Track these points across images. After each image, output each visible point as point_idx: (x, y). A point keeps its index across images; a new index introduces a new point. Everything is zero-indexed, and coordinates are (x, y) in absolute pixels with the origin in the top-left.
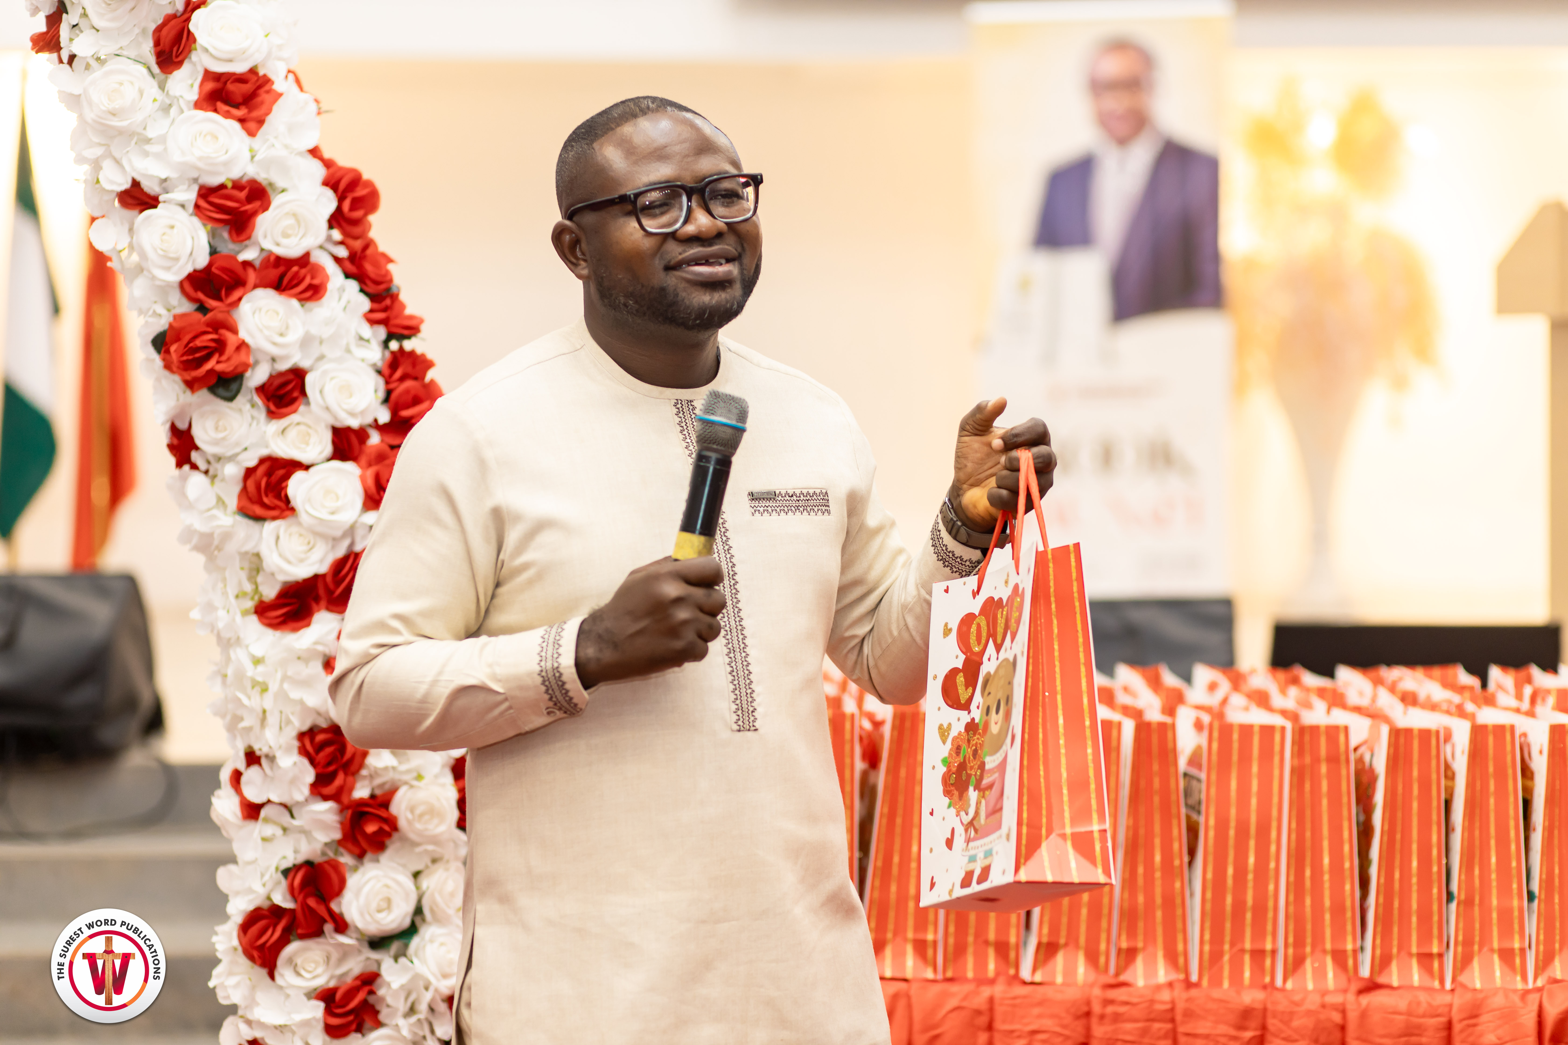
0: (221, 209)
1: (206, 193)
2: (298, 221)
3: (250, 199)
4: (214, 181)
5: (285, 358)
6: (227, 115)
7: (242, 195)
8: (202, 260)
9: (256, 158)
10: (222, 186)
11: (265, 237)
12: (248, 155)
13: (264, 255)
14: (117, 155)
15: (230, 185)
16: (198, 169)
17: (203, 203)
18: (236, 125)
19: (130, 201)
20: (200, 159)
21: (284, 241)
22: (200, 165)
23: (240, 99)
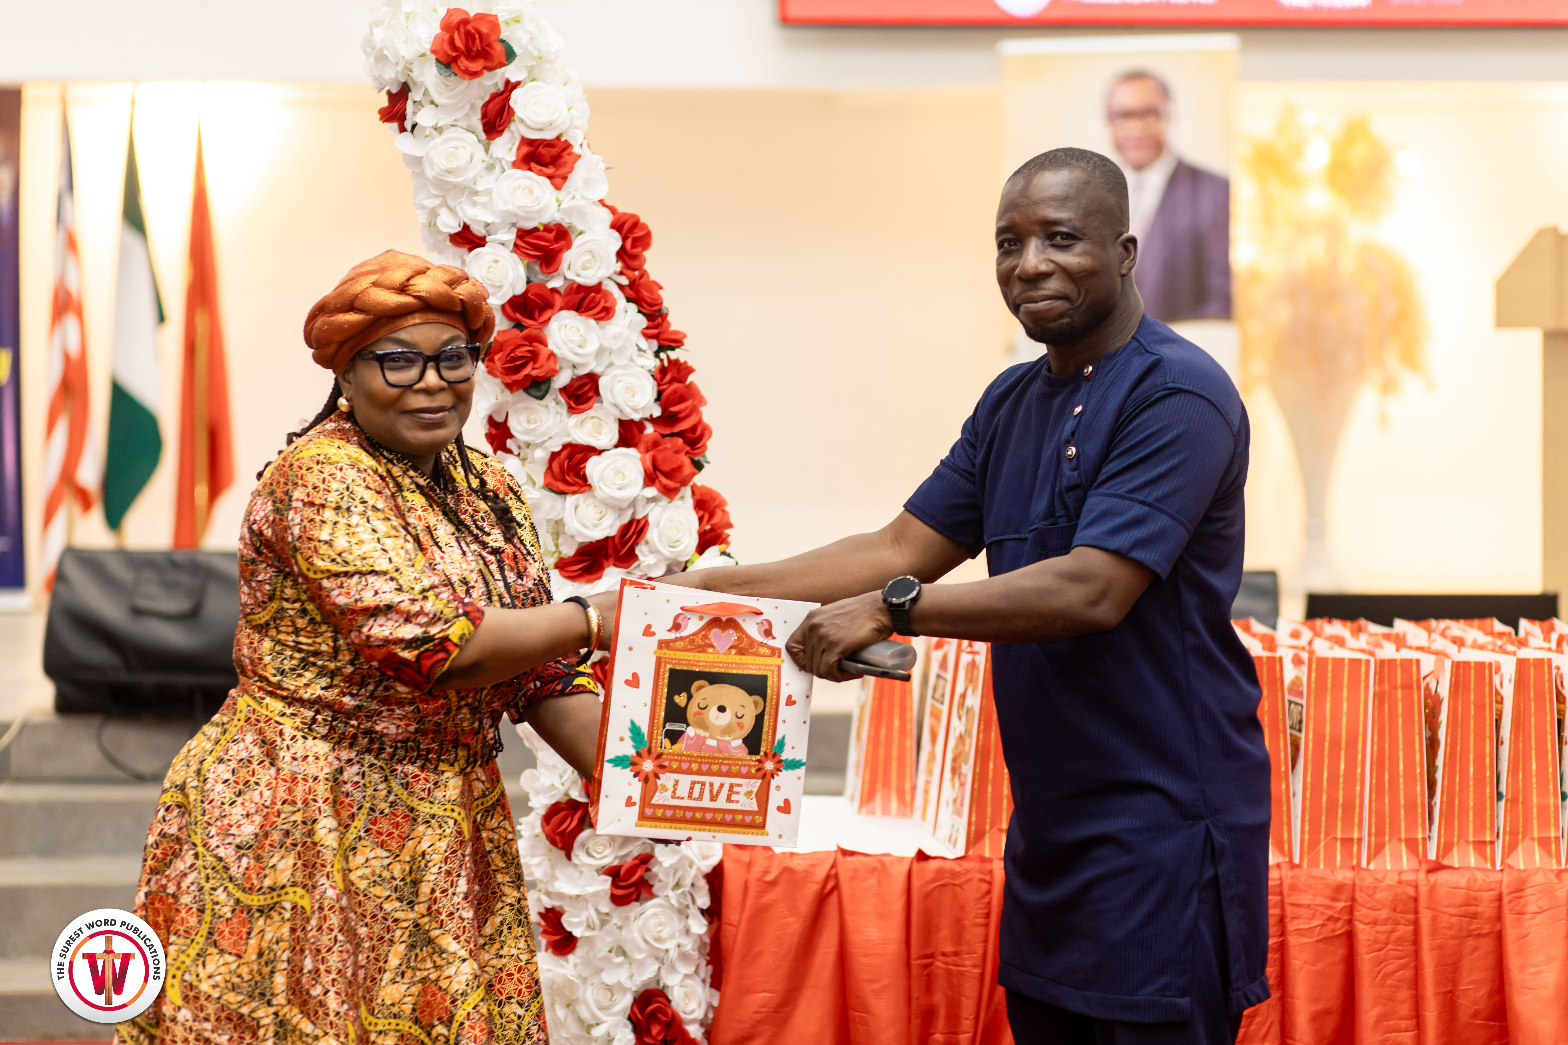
0: (535, 247)
1: (522, 234)
2: (593, 256)
3: (557, 239)
4: (529, 225)
5: (584, 365)
6: (540, 173)
7: (551, 236)
8: (520, 288)
9: (562, 207)
10: (536, 229)
11: (569, 268)
12: (556, 204)
13: (567, 284)
14: (451, 204)
15: (542, 228)
16: (516, 215)
17: (520, 243)
18: (547, 181)
19: (460, 241)
20: (519, 208)
21: (584, 273)
22: (519, 212)
23: (548, 159)
